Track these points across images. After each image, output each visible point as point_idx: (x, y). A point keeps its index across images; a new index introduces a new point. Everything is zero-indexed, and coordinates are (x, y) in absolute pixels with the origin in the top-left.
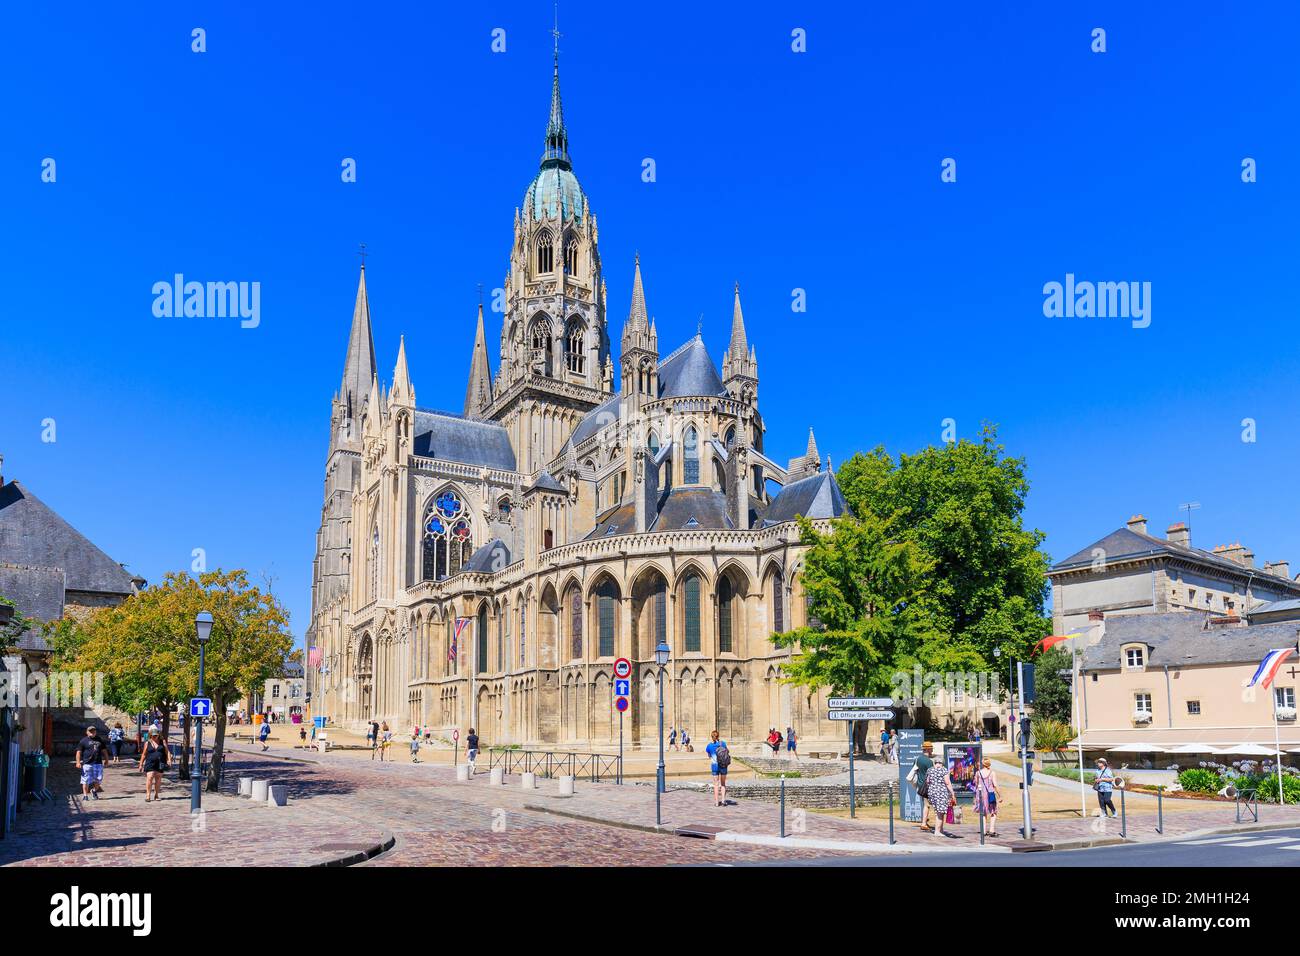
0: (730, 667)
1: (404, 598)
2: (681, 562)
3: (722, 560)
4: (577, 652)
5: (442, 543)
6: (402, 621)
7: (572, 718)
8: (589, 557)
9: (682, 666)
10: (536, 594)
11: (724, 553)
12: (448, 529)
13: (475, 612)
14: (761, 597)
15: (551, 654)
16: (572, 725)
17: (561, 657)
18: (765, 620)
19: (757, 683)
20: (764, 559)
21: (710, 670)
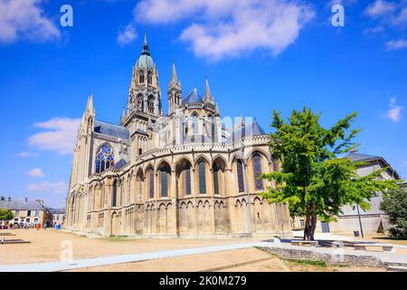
0: (219, 200)
1: (87, 180)
2: (196, 156)
3: (214, 155)
4: (152, 195)
5: (103, 162)
6: (86, 189)
7: (149, 224)
8: (157, 155)
9: (198, 200)
10: (135, 173)
11: (216, 152)
12: (106, 158)
13: (112, 183)
14: (231, 170)
15: (140, 197)
16: (149, 227)
17: (145, 198)
18: (233, 180)
19: (232, 208)
20: (232, 155)
21: (212, 201)
